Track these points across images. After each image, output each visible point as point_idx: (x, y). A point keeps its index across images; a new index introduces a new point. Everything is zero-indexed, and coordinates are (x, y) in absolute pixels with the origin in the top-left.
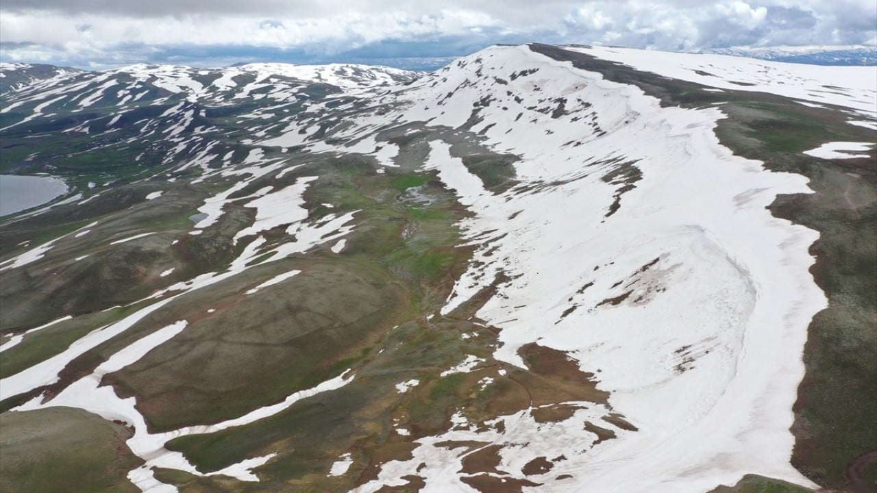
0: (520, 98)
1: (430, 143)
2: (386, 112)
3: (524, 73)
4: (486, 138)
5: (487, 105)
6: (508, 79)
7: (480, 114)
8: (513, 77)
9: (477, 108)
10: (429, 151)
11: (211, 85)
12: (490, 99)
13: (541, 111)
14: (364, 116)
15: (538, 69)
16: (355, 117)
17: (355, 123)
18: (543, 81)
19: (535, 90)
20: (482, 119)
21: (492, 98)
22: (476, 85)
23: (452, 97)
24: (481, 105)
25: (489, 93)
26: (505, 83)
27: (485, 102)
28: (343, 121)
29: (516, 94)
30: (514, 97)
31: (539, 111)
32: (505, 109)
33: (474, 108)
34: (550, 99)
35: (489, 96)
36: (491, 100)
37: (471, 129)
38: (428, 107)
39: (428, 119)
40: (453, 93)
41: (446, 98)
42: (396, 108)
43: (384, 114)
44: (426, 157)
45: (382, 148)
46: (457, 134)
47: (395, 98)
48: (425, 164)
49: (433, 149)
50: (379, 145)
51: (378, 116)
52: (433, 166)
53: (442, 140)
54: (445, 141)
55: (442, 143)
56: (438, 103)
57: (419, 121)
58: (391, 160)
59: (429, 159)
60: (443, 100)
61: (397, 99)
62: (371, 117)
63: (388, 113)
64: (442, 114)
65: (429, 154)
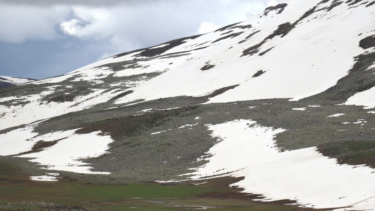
1: (211, 127)
9: (371, 50)
14: (7, 104)
23: (289, 34)
37: (349, 99)
38: (211, 63)
39: (211, 90)
40: (296, 23)
41: (271, 37)
42: (112, 85)
43: (70, 98)
44: (198, 159)
45: (55, 142)
46: (302, 109)
47: (111, 75)
48: (195, 171)
49: (221, 140)
50: (47, 137)
51: (52, 103)
52: (219, 173)
53: (253, 120)
54: (263, 122)
55: (252, 126)
56: (246, 52)
57: (182, 97)
58: (81, 163)
59: (208, 161)
60: (263, 42)
61: (115, 75)
62: (27, 106)
63: (84, 98)
64: (256, 75)
65: (208, 152)
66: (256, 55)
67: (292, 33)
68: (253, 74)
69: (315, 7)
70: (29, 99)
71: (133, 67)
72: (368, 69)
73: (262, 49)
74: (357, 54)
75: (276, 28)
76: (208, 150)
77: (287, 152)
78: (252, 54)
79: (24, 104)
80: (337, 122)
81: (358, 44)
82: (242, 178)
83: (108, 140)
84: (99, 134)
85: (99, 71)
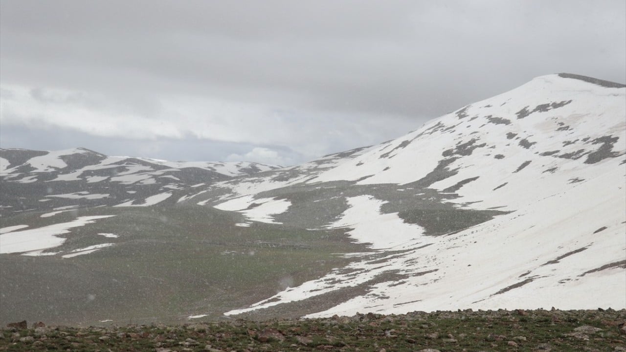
0: (530, 140)
1: (348, 199)
2: (291, 177)
3: (543, 108)
4: (456, 196)
5: (469, 152)
6: (513, 117)
7: (452, 167)
8: (523, 114)
9: (448, 158)
10: (345, 209)
11: (24, 164)
12: (474, 144)
13: (567, 156)
14: (252, 182)
15: (570, 102)
16: (235, 183)
17: (234, 191)
18: (577, 117)
19: (559, 129)
20: (454, 173)
21: (478, 143)
22: (453, 129)
23: (407, 147)
24: (456, 153)
25: (475, 136)
26: (507, 122)
27: (465, 149)
28: (215, 187)
29: (523, 136)
30: (519, 141)
31: (561, 157)
32: (499, 157)
33: (443, 158)
34: (585, 140)
35: (474, 141)
36: (477, 146)
37: (431, 185)
38: (362, 162)
39: (359, 177)
40: (411, 141)
41: (397, 148)
42: (312, 173)
43: (286, 180)
44: (336, 217)
45: (261, 204)
46: (402, 190)
47: (316, 167)
48: (331, 224)
49: (352, 207)
50: (258, 202)
51: (277, 182)
52: (344, 225)
53: (373, 195)
54: (378, 197)
55: (371, 199)
56: (382, 156)
57: (342, 181)
58: (270, 217)
59: (341, 218)
60: (392, 151)
61: (318, 167)
62: (262, 183)
63: (294, 179)
64: (385, 170)
65: (343, 213)
66: (387, 158)
67: (409, 147)
68: (383, 169)
69: (423, 132)
70: (264, 179)
71: (328, 163)
72: (445, 168)
73: (390, 155)
74: (440, 160)
75: (400, 143)
76: (343, 212)
77: (384, 215)
78: (384, 157)
79: (261, 182)
80: (420, 199)
81: (442, 154)
82: (353, 229)
83: (289, 204)
84: (286, 201)
85: (311, 165)
